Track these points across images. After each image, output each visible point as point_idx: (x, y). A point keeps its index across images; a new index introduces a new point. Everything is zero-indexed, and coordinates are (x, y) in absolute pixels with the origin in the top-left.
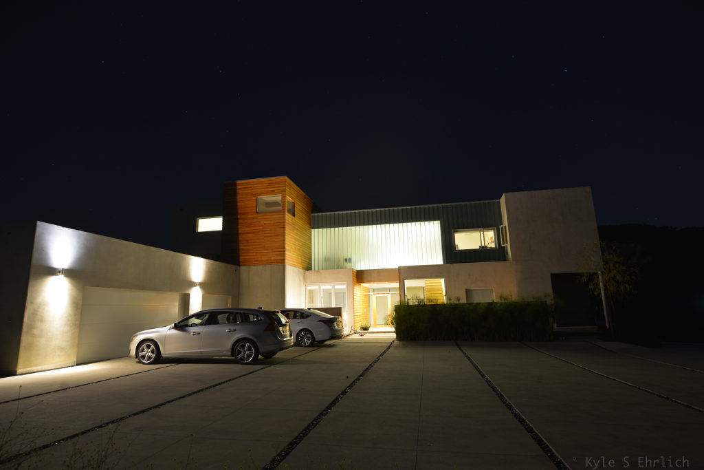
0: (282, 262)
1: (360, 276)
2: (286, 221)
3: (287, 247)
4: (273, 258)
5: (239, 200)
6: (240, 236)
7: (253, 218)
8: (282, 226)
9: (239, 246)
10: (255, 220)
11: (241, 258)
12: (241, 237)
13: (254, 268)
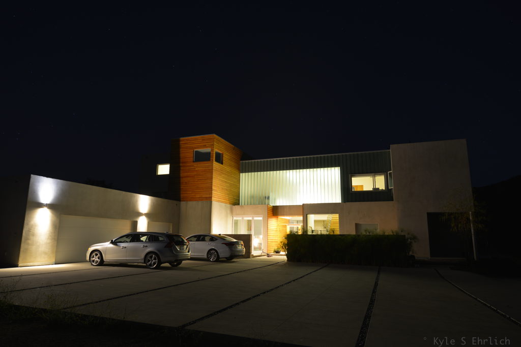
0: (209, 199)
1: (276, 211)
2: (214, 168)
3: (213, 188)
4: (203, 196)
5: (181, 152)
6: (181, 179)
7: (191, 166)
8: (211, 171)
9: (180, 187)
10: (192, 168)
11: (181, 195)
12: (183, 180)
13: (191, 204)
